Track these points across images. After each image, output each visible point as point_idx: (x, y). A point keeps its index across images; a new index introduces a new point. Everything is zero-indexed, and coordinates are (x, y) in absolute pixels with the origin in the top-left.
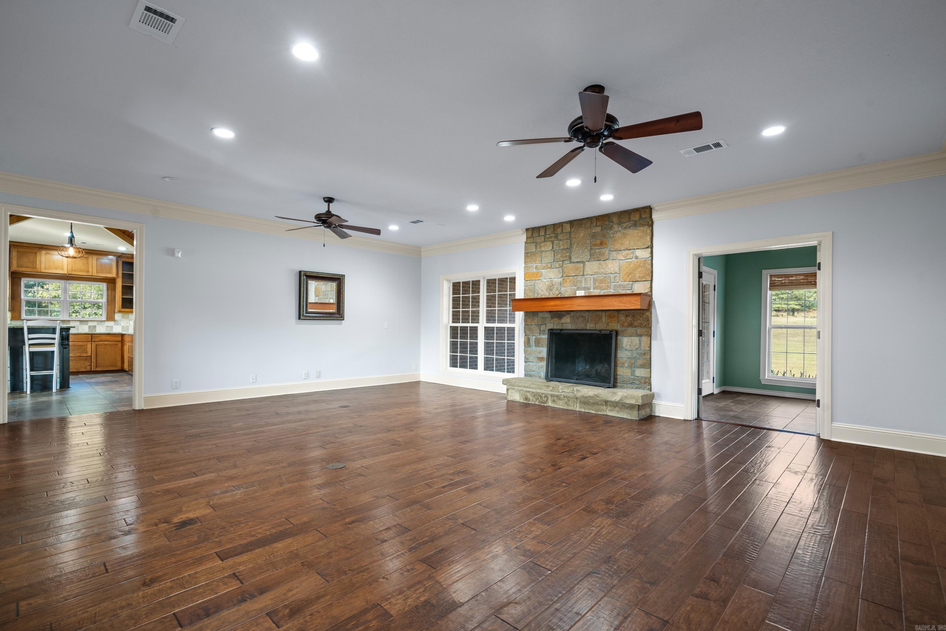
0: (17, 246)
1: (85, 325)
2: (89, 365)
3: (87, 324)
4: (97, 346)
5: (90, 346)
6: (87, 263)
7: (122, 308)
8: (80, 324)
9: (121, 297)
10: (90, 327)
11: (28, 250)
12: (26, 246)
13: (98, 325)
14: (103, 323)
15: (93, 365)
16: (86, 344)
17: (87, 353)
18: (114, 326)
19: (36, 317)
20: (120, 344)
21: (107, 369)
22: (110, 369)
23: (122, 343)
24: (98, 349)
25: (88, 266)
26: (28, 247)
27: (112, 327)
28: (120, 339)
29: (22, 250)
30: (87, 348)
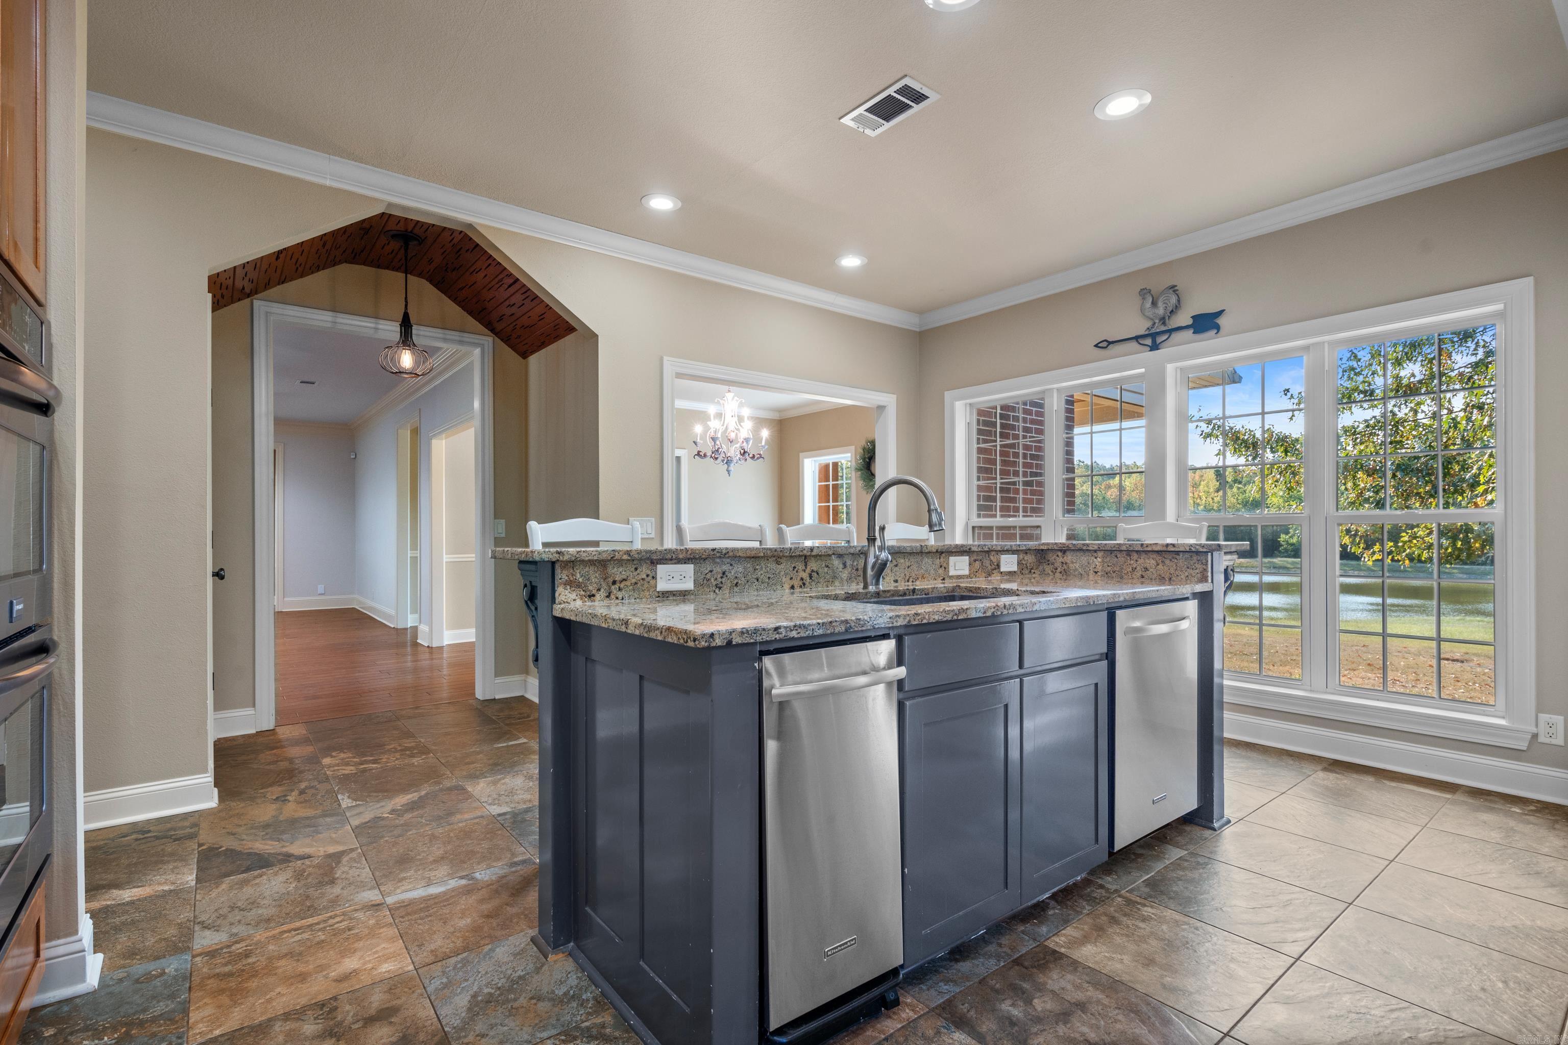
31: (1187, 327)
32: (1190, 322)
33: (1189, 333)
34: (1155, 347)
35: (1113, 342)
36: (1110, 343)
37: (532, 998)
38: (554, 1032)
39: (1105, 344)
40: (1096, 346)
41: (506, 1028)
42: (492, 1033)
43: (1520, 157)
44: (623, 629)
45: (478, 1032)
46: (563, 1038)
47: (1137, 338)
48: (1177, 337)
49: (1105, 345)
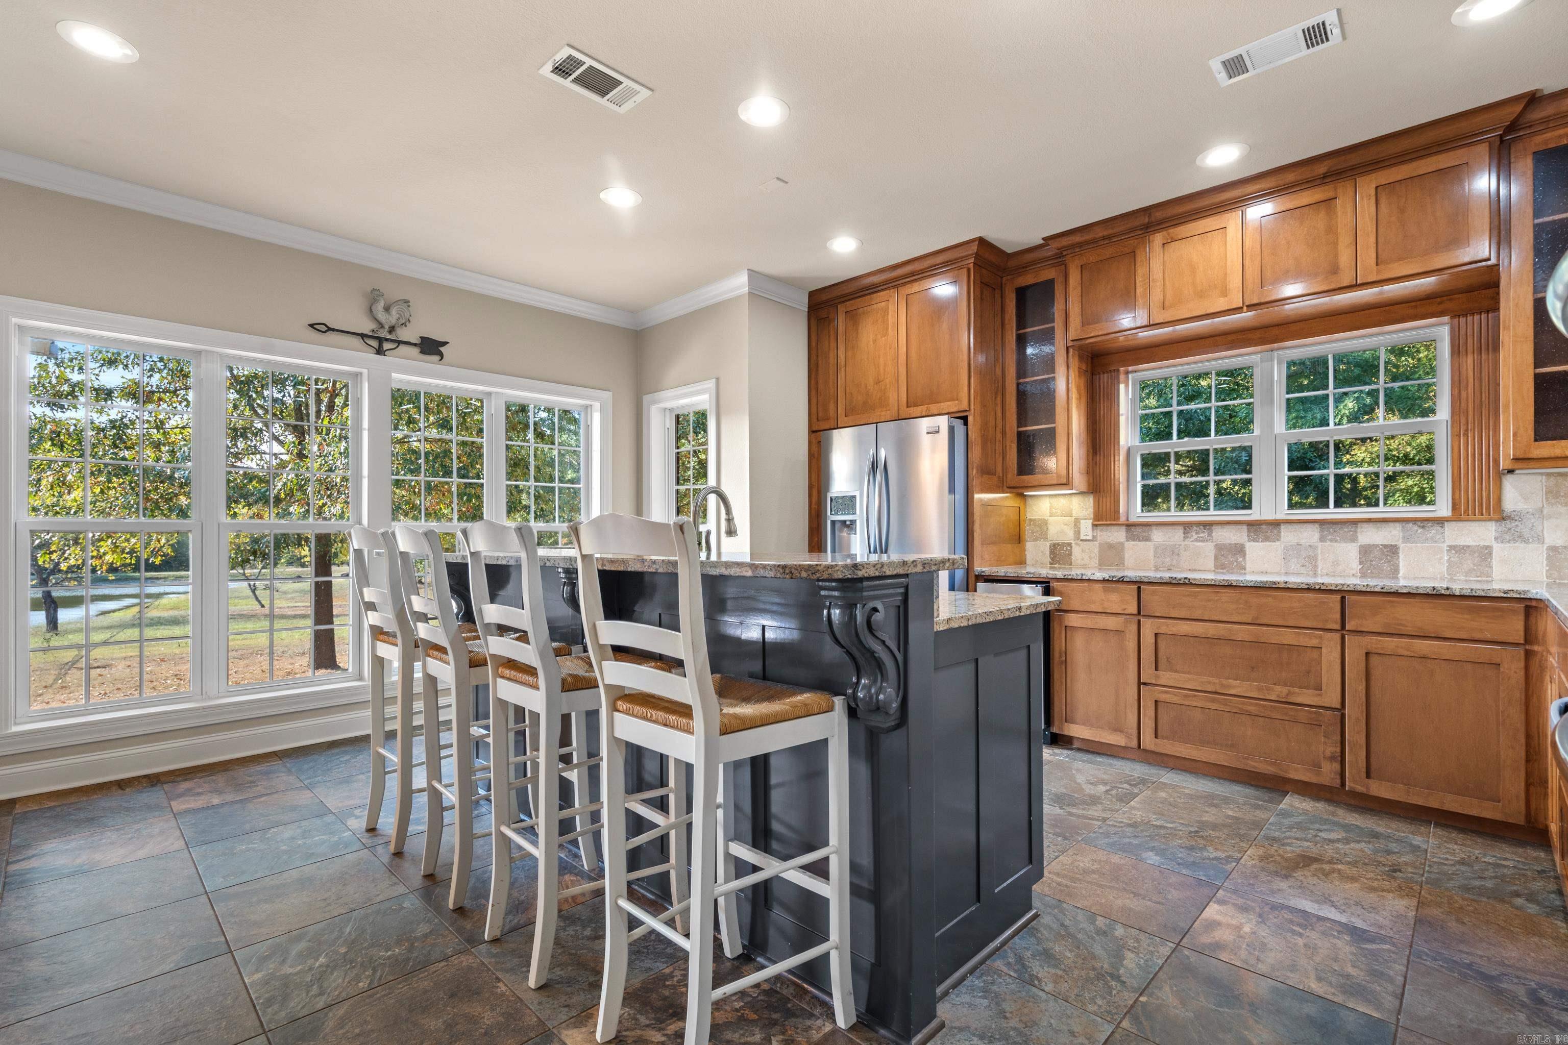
0: (1080, 245)
1: (1345, 540)
2: (1332, 759)
3: (1354, 539)
4: (1374, 660)
5: (1337, 654)
6: (1331, 230)
7: (1539, 436)
8: (1322, 539)
9: (1529, 373)
10: (1365, 551)
11: (1109, 252)
12: (1104, 238)
13: (1406, 540)
14: (1434, 531)
15: (1355, 758)
16: (1314, 642)
17: (1319, 688)
18: (1497, 548)
19: (1212, 514)
20: (1513, 666)
21: (1433, 803)
22: (1452, 803)
23: (1528, 654)
24: (1376, 673)
25: (1335, 243)
26: (1109, 237)
27: (1485, 553)
28: (1515, 628)
29: (1092, 257)
30: (1319, 663)
31: (415, 345)
32: (418, 341)
33: (415, 351)
34: (380, 351)
35: (333, 330)
36: (330, 329)
37: (1005, 1018)
38: (1034, 989)
39: (324, 328)
40: (312, 326)
41: (1052, 1021)
42: (1065, 1028)
43: (598, 319)
44: (1017, 614)
45: (1071, 1038)
46: (1036, 982)
47: (363, 336)
48: (403, 349)
49: (321, 328)
